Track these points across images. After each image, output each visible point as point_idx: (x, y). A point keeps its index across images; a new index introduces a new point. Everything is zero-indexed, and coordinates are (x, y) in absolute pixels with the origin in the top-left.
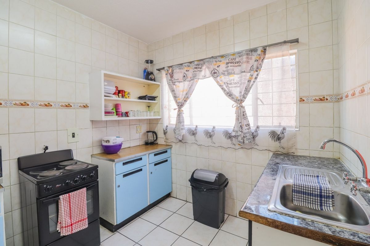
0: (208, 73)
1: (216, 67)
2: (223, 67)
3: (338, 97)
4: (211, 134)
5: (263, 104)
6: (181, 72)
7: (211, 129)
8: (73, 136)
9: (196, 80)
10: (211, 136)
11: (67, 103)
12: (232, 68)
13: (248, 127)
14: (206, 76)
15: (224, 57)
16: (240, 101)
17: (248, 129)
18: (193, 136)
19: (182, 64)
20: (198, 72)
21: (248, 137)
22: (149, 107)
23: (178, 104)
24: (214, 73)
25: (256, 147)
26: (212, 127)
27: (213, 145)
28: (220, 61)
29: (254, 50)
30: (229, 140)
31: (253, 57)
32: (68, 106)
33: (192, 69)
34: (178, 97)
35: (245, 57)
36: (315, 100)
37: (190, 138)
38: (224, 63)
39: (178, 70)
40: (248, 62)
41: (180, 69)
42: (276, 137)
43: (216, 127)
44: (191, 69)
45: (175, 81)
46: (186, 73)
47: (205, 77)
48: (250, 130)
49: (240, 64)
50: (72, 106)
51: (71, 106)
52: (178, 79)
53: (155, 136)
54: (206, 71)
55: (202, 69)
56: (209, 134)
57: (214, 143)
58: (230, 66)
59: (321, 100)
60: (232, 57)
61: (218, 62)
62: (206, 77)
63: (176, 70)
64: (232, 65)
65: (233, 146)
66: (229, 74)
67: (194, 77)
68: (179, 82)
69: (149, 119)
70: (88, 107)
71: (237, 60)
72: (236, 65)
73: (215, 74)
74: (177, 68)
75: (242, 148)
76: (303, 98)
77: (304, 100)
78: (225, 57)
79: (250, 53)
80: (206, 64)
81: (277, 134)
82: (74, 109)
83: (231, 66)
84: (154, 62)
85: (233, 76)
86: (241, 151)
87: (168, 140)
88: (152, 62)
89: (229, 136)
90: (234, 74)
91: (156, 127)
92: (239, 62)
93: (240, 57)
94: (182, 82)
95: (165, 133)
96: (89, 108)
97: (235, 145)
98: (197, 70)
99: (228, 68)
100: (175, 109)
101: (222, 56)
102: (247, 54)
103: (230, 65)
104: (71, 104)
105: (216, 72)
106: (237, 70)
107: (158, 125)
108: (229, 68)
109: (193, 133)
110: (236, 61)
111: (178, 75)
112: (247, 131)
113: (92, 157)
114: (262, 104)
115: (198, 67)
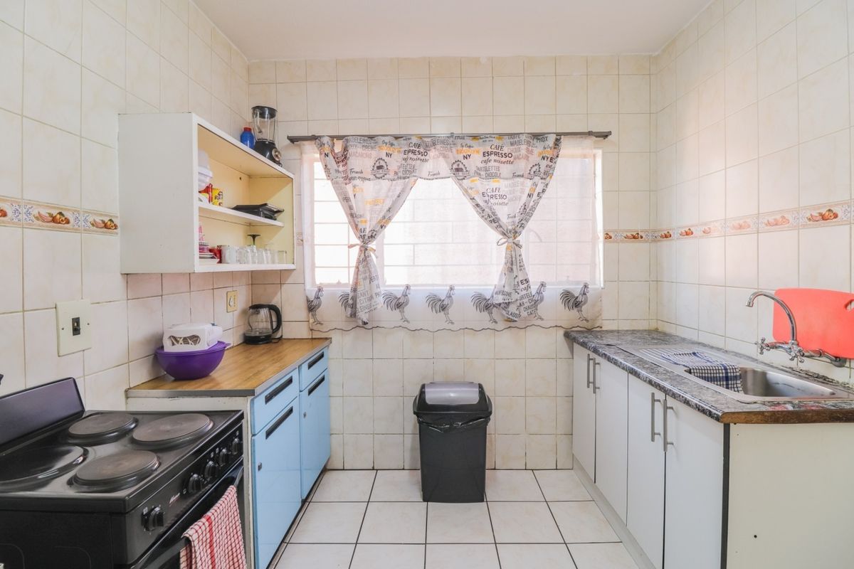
0: (444, 167)
1: (460, 157)
2: (476, 161)
3: (656, 235)
4: (445, 303)
5: (541, 241)
6: (369, 156)
7: (445, 293)
8: (76, 331)
9: (412, 179)
10: (443, 308)
11: (54, 208)
12: (496, 164)
13: (526, 285)
14: (439, 174)
15: (478, 139)
16: (511, 234)
17: (525, 289)
18: (398, 310)
19: (371, 137)
20: (419, 162)
21: (526, 305)
22: (254, 237)
23: (362, 234)
24: (458, 170)
25: (539, 322)
26: (448, 288)
27: (450, 326)
28: (470, 147)
29: (538, 137)
30: (485, 314)
31: (535, 149)
32: (58, 219)
33: (399, 152)
34: (361, 216)
35: (524, 147)
36: (627, 237)
37: (388, 316)
38: (478, 152)
39: (360, 150)
40: (527, 158)
41: (366, 147)
42: (572, 301)
43: (456, 288)
44: (396, 153)
45: (354, 175)
46: (386, 159)
47: (435, 176)
48: (529, 292)
49: (512, 159)
50: (72, 220)
51: (68, 222)
52: (362, 172)
53: (274, 319)
54: (436, 161)
55: (427, 158)
56: (440, 305)
57: (452, 323)
58: (493, 161)
59: (634, 237)
60: (496, 142)
61: (464, 148)
62: (438, 176)
63: (356, 150)
64: (497, 158)
65: (492, 325)
66: (490, 176)
67: (407, 173)
68: (364, 179)
69: (252, 271)
70: (116, 227)
71: (506, 150)
72: (503, 159)
73: (461, 173)
74: (359, 145)
75: (510, 327)
76: (611, 234)
77: (611, 238)
78: (481, 138)
79: (531, 141)
80: (438, 147)
81: (573, 296)
82: (76, 231)
83: (495, 161)
84: (278, 116)
85: (498, 181)
86: (507, 334)
87: (322, 324)
88: (273, 113)
89: (485, 304)
90: (499, 177)
91: (276, 294)
92: (510, 155)
93: (512, 144)
94: (369, 179)
95: (312, 307)
96: (119, 230)
97: (496, 322)
98: (415, 157)
99: (489, 164)
100: (351, 246)
101: (475, 137)
102: (528, 143)
103: (493, 157)
104: (68, 215)
105: (462, 169)
106: (506, 170)
107: (284, 287)
108: (492, 164)
109: (398, 304)
110: (504, 153)
111: (362, 160)
112: (524, 292)
113: (127, 397)
114: (539, 241)
115: (418, 150)
